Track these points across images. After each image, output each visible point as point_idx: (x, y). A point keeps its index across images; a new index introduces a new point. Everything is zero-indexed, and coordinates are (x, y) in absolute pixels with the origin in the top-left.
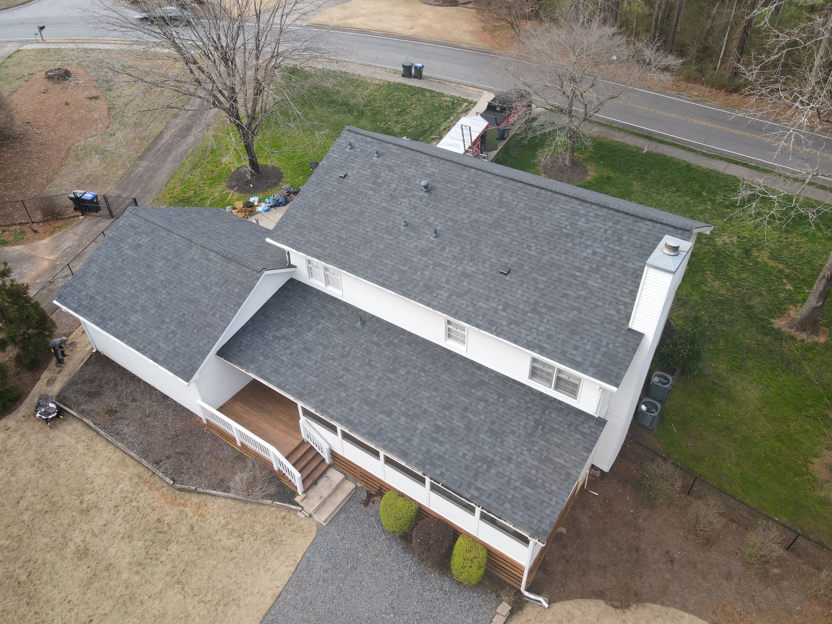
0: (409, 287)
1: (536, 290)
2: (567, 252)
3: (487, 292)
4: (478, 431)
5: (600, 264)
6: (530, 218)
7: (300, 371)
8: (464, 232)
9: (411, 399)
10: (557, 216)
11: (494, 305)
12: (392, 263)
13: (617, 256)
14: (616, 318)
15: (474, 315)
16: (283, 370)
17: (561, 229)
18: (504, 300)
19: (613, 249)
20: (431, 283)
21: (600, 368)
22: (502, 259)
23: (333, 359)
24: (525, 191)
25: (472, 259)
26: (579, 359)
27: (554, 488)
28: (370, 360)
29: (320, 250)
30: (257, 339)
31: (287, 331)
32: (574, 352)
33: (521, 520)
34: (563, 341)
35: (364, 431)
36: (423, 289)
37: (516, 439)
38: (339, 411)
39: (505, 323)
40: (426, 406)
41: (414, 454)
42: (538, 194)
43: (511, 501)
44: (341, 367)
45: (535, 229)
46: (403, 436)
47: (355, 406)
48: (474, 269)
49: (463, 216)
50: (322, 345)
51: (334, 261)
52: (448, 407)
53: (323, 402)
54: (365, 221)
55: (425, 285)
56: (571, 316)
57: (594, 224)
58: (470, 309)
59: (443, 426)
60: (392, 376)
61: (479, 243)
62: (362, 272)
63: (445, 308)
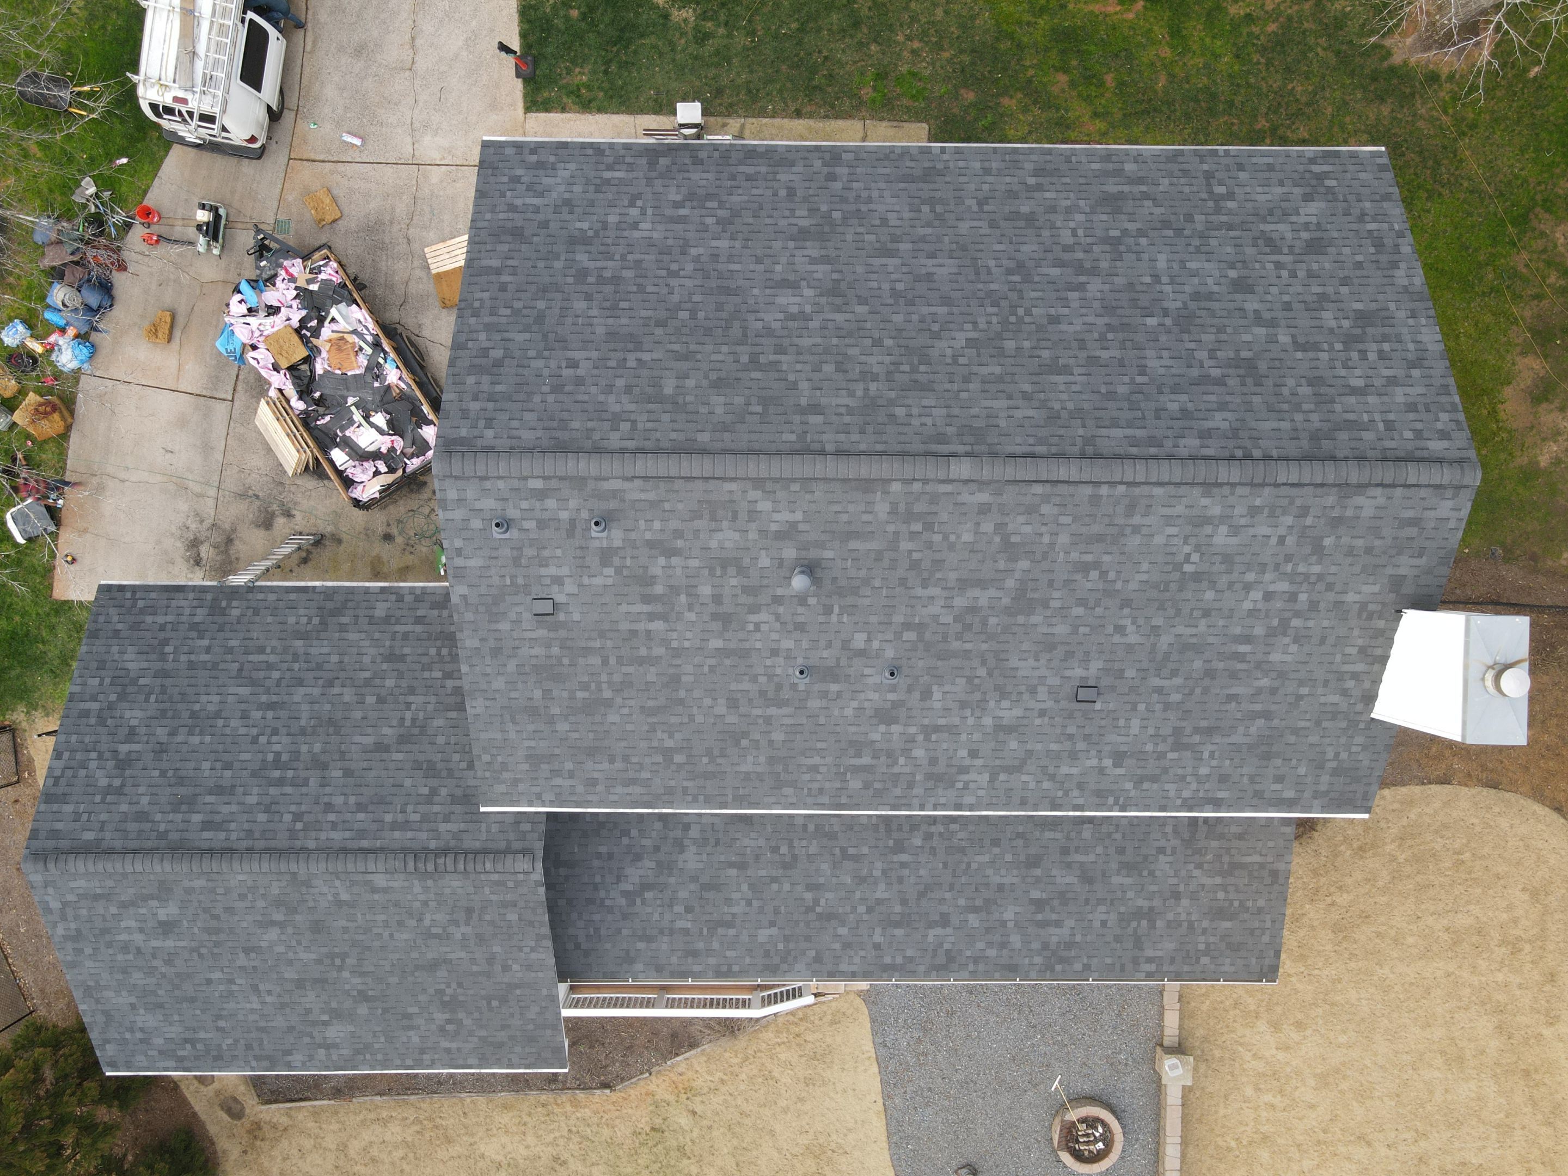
0: (898, 791)
1: (1167, 706)
2: (1207, 613)
3: (1068, 745)
4: (1104, 875)
5: (1287, 615)
6: (1096, 565)
7: (732, 932)
8: (956, 645)
9: (963, 880)
10: (1159, 540)
11: (1094, 762)
12: (829, 760)
13: (1320, 586)
14: (1344, 707)
15: (1060, 793)
16: (701, 945)
17: (1178, 567)
18: (1108, 748)
19: (1307, 576)
20: (941, 768)
21: (1332, 795)
22: (1068, 673)
23: (774, 880)
24: (1057, 500)
25: (1003, 695)
26: (1290, 794)
27: (1261, 903)
28: (843, 850)
29: (637, 790)
30: (597, 917)
31: (641, 872)
32: (1278, 787)
33: (1233, 969)
34: (1252, 778)
35: (922, 968)
36: (930, 784)
37: (1170, 859)
38: (857, 960)
39: (1129, 786)
40: (997, 880)
41: (1027, 961)
42: (1095, 500)
43: (1206, 953)
44: (799, 888)
45: (1119, 586)
46: (990, 944)
47: (878, 938)
48: (1018, 712)
49: (935, 609)
50: (731, 865)
51: (690, 798)
52: (1033, 862)
53: (818, 959)
54: (696, 694)
55: (929, 776)
56: (1253, 730)
57: (1252, 531)
58: (1046, 785)
59: (1044, 896)
60: (904, 857)
61: (1002, 656)
62: (773, 799)
63: (994, 801)
